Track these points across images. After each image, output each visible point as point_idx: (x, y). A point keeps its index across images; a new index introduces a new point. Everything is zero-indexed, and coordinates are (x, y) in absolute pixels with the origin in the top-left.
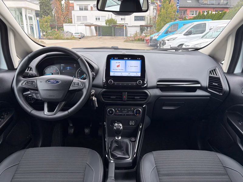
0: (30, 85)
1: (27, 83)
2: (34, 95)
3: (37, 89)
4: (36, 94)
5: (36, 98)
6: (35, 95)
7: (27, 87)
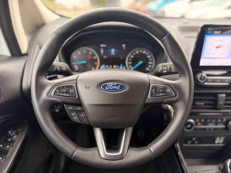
0: (65, 94)
1: (59, 90)
2: (74, 116)
3: (79, 102)
4: (78, 112)
5: (79, 121)
6: (76, 115)
7: (59, 100)
